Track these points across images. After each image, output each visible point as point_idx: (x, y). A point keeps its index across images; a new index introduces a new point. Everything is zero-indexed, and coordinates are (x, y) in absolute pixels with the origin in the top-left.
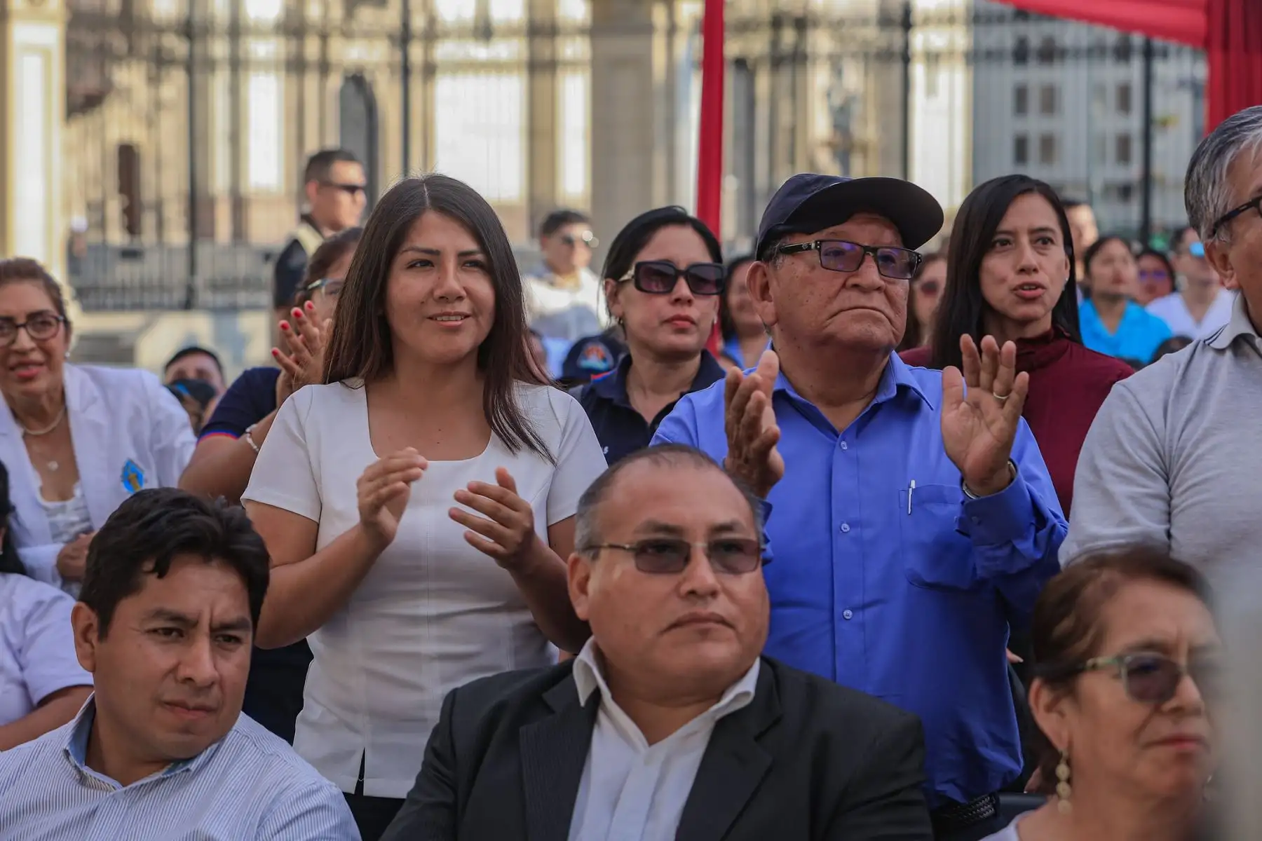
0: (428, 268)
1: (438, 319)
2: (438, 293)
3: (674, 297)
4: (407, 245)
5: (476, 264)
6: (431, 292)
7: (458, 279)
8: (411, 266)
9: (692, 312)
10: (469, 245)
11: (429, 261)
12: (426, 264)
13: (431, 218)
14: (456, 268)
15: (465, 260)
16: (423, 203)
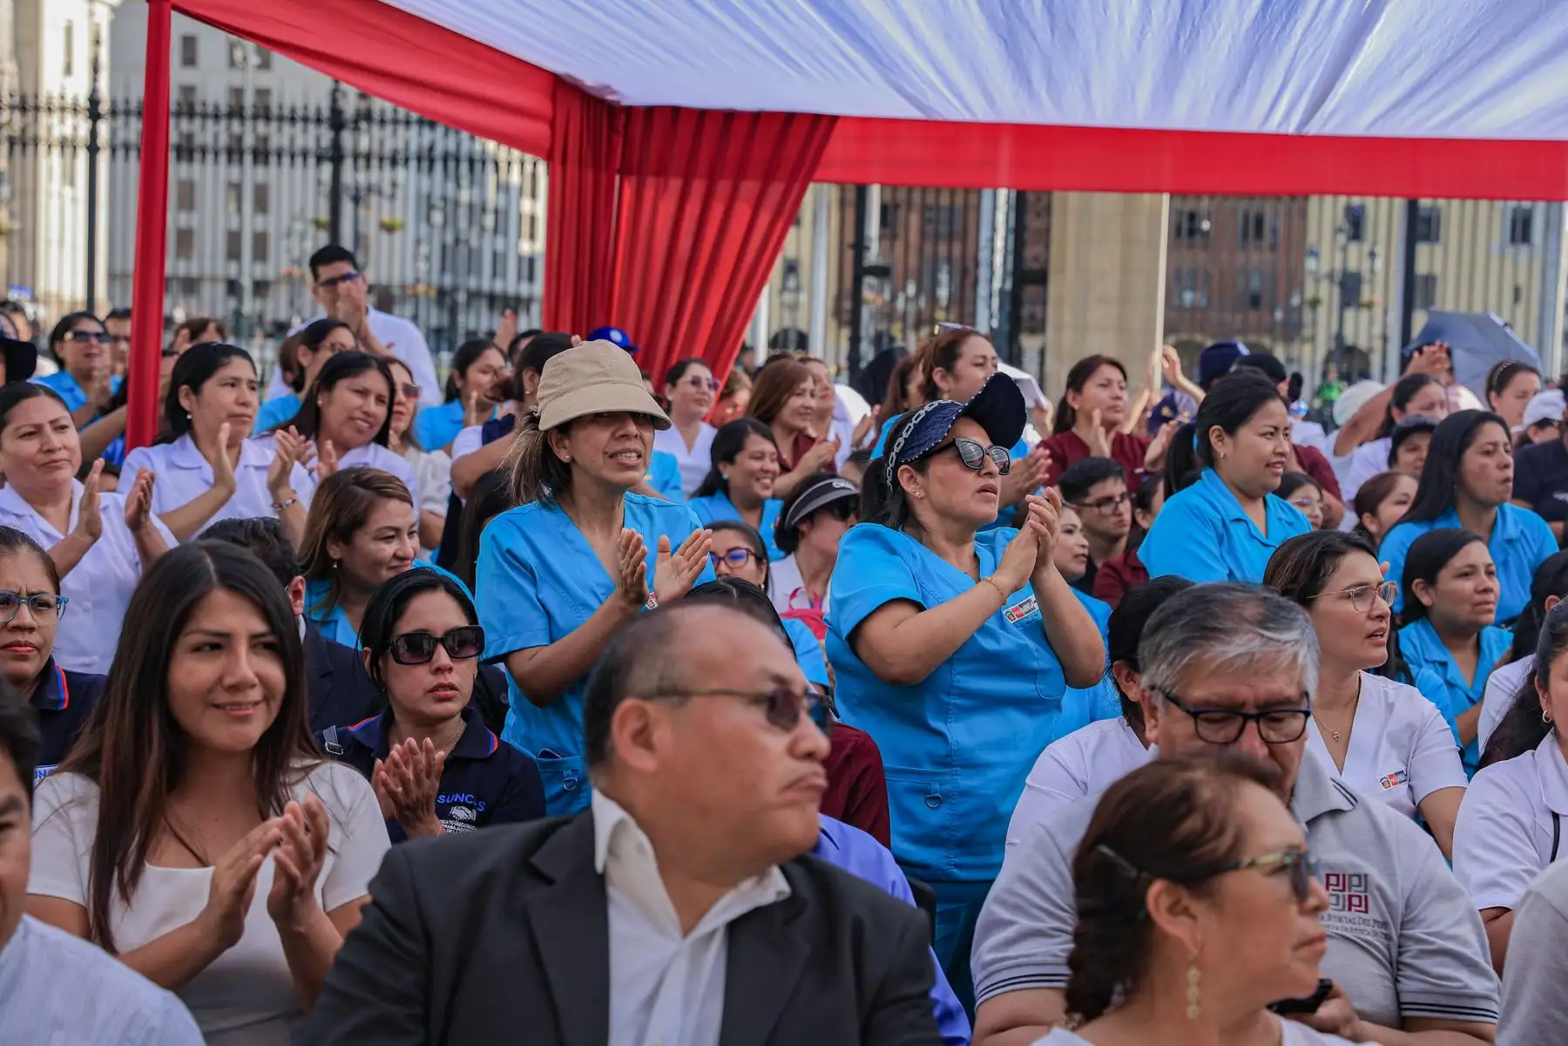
0: (216, 652)
1: (228, 708)
2: (228, 681)
3: (435, 666)
4: (192, 626)
5: (267, 646)
6: (220, 680)
7: (250, 664)
8: (197, 649)
9: (453, 678)
10: (259, 626)
11: (219, 644)
12: (215, 647)
13: (220, 597)
14: (248, 653)
15: (256, 643)
16: (209, 582)
